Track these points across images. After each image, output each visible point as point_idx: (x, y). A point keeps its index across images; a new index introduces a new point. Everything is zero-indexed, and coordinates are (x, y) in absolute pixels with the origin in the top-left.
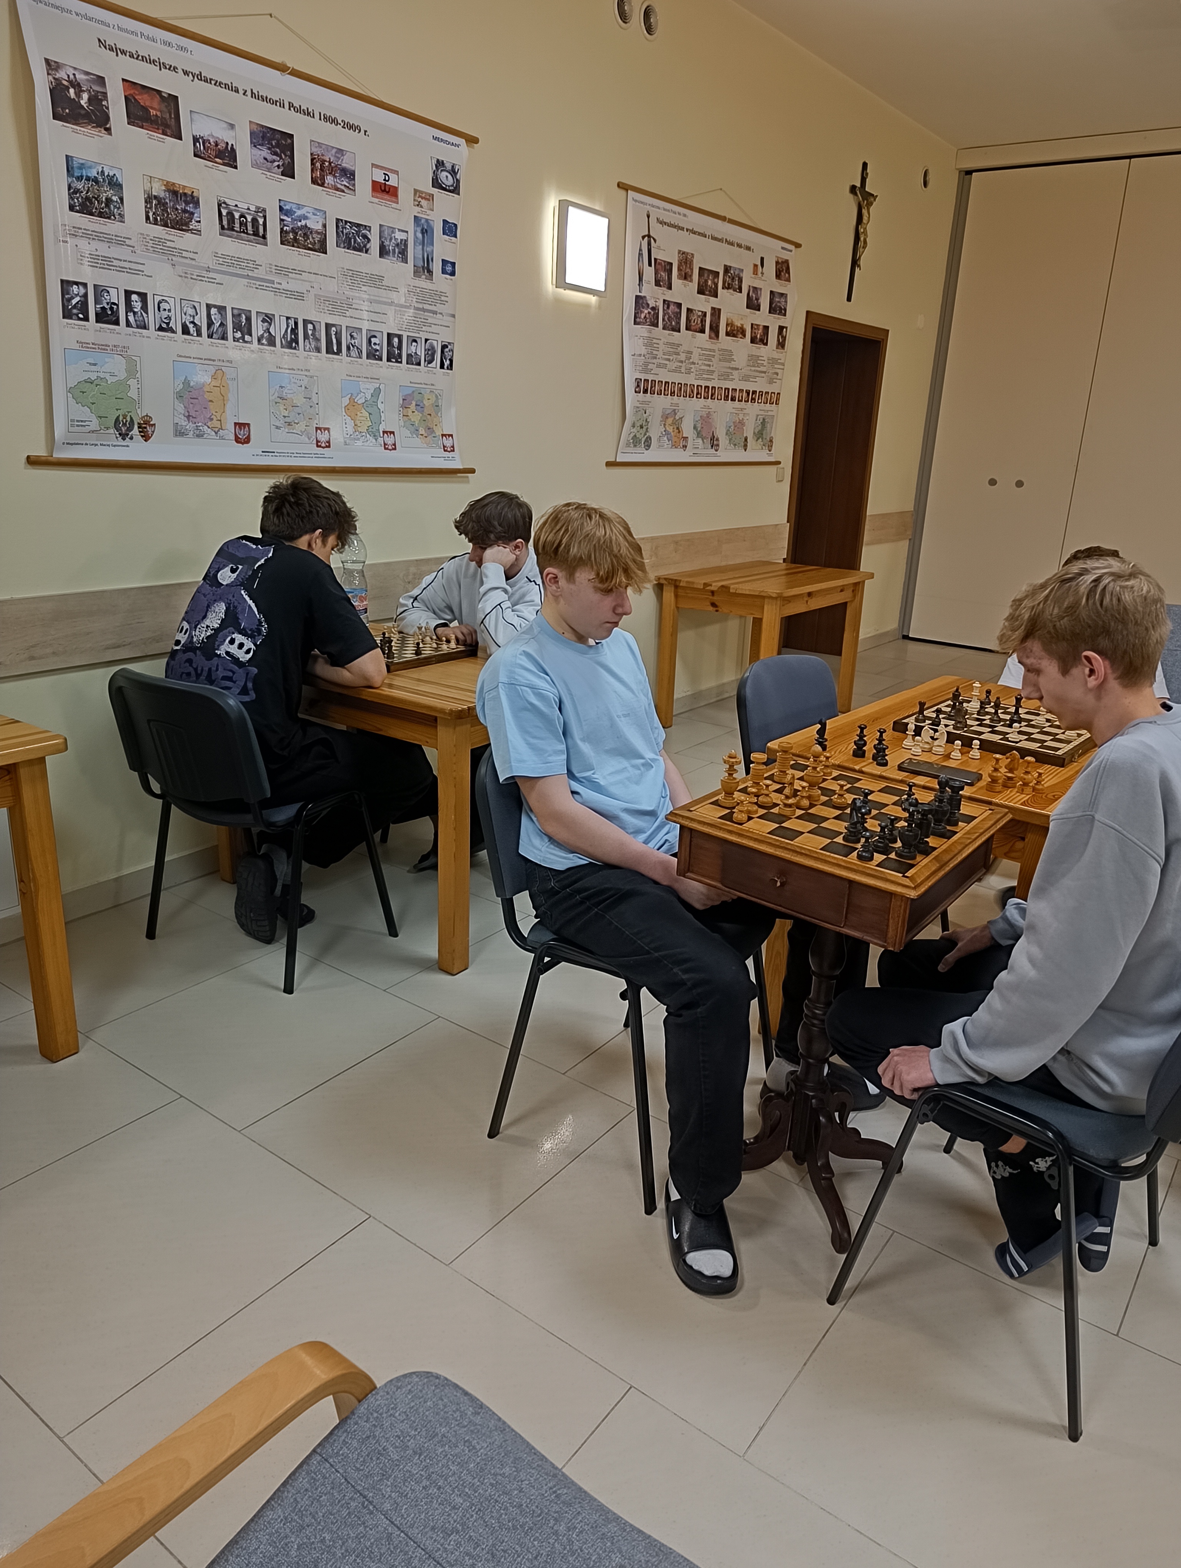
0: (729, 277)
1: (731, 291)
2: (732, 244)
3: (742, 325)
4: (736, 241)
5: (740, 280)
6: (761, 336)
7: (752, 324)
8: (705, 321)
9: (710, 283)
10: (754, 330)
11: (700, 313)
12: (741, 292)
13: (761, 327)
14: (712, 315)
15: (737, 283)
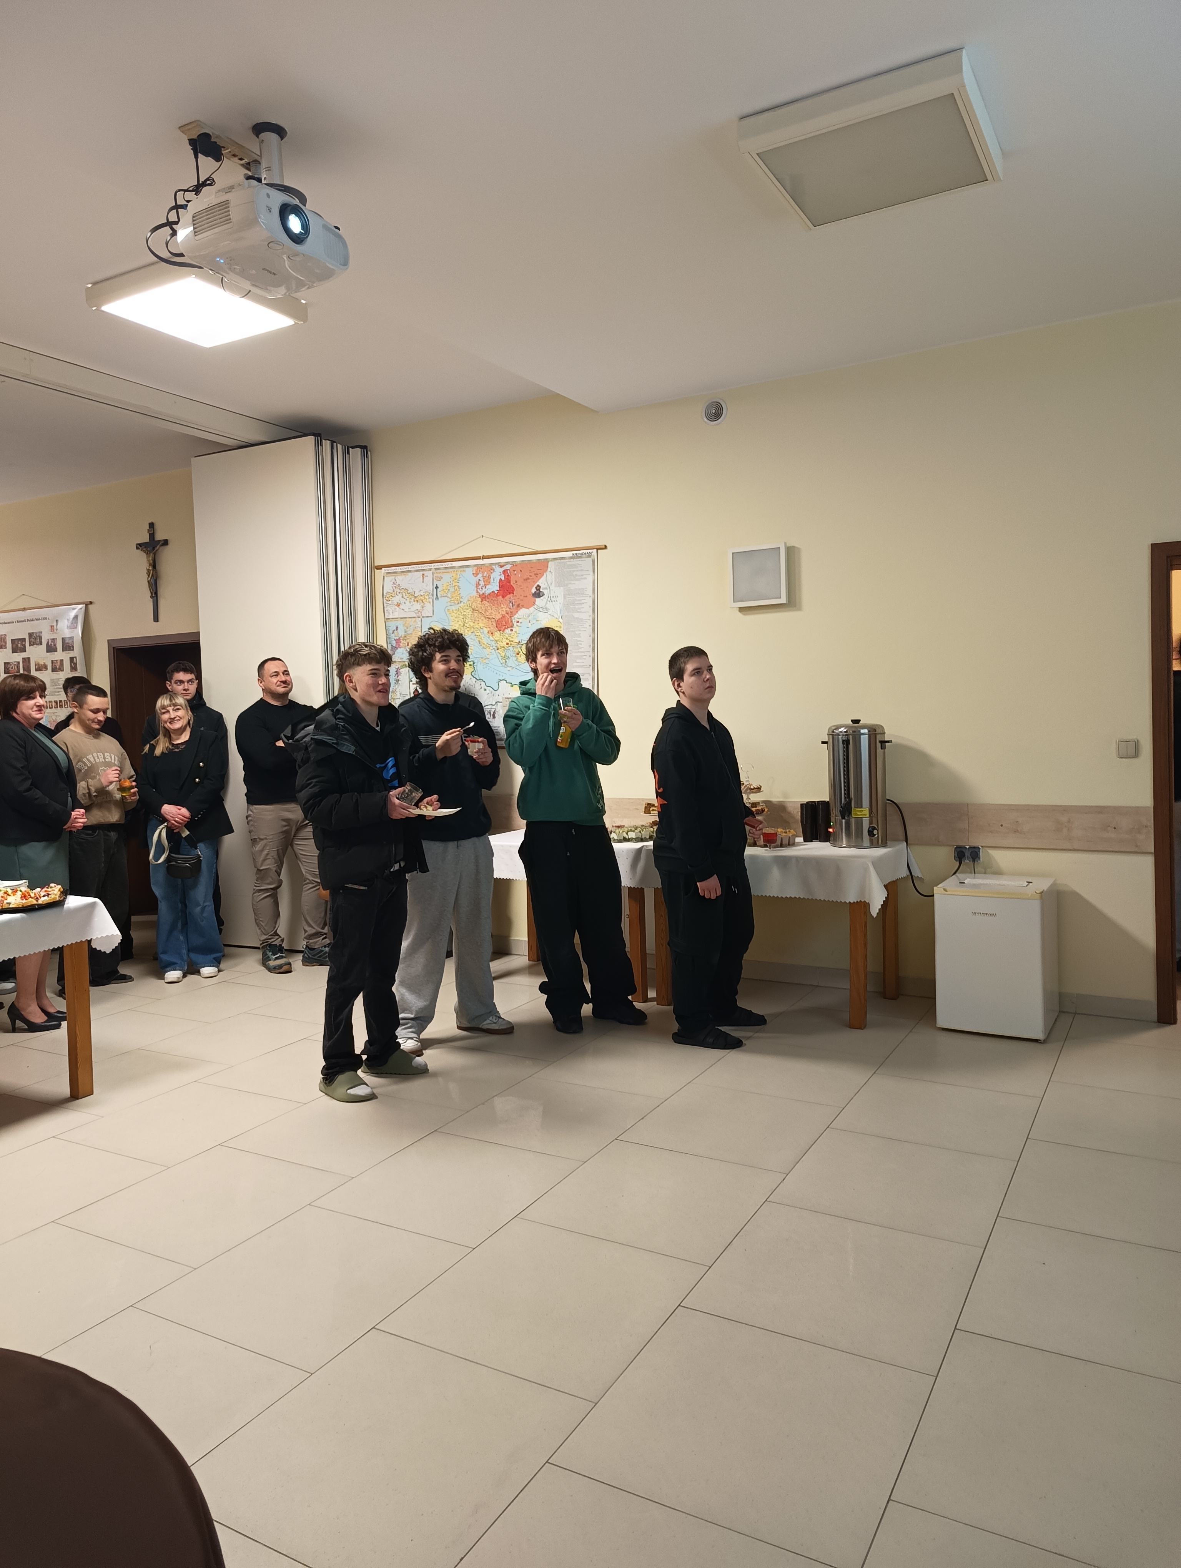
0: (33, 638)
1: (35, 646)
2: (33, 620)
3: (44, 663)
4: (34, 618)
5: (41, 638)
6: (59, 666)
7: (52, 661)
8: (19, 666)
9: (19, 645)
10: (54, 664)
11: (16, 663)
12: (41, 644)
13: (59, 661)
14: (23, 662)
15: (38, 640)
